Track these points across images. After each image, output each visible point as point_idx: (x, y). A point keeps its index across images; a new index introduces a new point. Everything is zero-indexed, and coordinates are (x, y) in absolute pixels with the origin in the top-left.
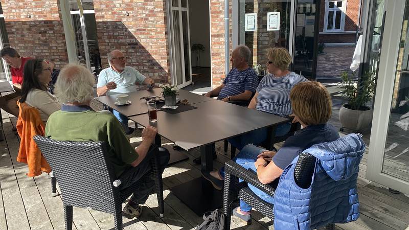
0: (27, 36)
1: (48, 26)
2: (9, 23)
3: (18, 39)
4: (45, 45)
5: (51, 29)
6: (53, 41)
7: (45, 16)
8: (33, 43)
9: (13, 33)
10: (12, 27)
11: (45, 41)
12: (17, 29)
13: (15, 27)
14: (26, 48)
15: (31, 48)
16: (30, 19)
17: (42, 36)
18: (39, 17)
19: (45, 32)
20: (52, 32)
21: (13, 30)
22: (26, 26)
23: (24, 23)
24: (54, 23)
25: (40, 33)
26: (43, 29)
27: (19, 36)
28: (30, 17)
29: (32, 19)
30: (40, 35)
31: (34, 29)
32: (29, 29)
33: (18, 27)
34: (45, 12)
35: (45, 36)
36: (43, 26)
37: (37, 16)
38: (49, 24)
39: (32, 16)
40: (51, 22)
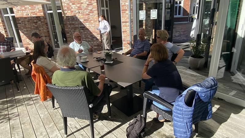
0: (27, 25)
1: (38, 19)
2: (18, 18)
3: (23, 26)
4: (37, 29)
5: (39, 21)
6: (41, 27)
7: (36, 14)
8: (31, 28)
9: (20, 23)
10: (19, 20)
11: (37, 27)
12: (22, 21)
13: (21, 20)
14: (27, 31)
15: (30, 31)
16: (28, 16)
17: (35, 24)
18: (33, 15)
19: (37, 22)
20: (40, 22)
21: (20, 22)
22: (27, 20)
23: (25, 18)
24: (41, 17)
25: (34, 23)
26: (35, 21)
27: (23, 25)
28: (28, 15)
29: (29, 16)
30: (34, 24)
31: (31, 21)
32: (28, 21)
33: (22, 20)
34: (36, 12)
35: (37, 24)
36: (35, 19)
37: (32, 14)
38: (38, 18)
39: (29, 14)
40: (39, 17)
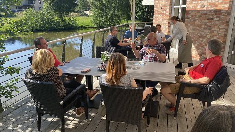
0: (197, 21)
1: (216, 14)
2: (188, 11)
3: (191, 23)
4: (208, 29)
5: (217, 17)
6: (216, 27)
7: (217, 6)
8: (200, 26)
9: (189, 18)
10: (189, 14)
11: (210, 26)
12: (192, 16)
13: (191, 14)
14: (194, 30)
15: (198, 30)
16: (203, 9)
17: (209, 22)
18: (211, 7)
19: (212, 19)
20: (218, 19)
21: (189, 16)
22: (199, 14)
23: (198, 11)
24: (222, 12)
25: (208, 19)
26: (211, 17)
27: (192, 21)
28: (204, 7)
29: (205, 9)
30: (207, 21)
31: (204, 16)
32: (200, 16)
33: (193, 14)
34: (217, 3)
35: (211, 22)
36: (212, 14)
37: (209, 7)
40: (220, 11)
